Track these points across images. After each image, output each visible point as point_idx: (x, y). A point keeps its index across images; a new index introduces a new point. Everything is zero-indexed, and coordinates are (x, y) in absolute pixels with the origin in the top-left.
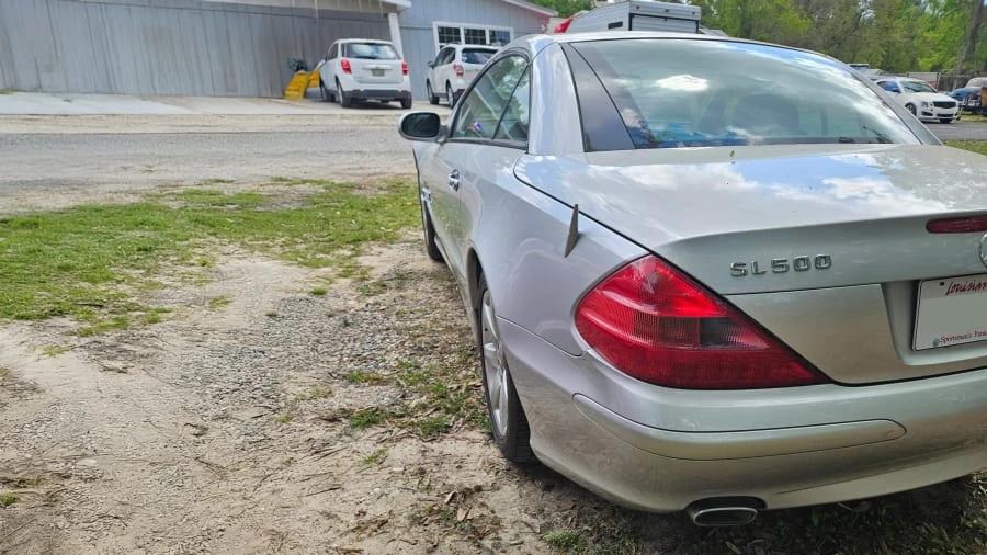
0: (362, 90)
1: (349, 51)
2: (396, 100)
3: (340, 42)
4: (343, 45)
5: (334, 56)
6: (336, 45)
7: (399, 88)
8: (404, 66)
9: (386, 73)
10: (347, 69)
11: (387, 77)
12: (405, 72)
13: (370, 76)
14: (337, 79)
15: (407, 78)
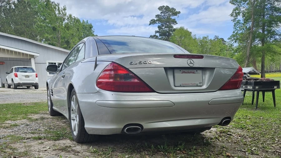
0: (21, 83)
1: (17, 70)
2: (33, 86)
3: (14, 67)
4: (15, 68)
5: (12, 71)
6: (13, 68)
7: (34, 82)
8: (36, 75)
9: (30, 77)
10: (16, 76)
11: (30, 78)
12: (37, 77)
13: (24, 78)
14: (12, 79)
15: (37, 78)
